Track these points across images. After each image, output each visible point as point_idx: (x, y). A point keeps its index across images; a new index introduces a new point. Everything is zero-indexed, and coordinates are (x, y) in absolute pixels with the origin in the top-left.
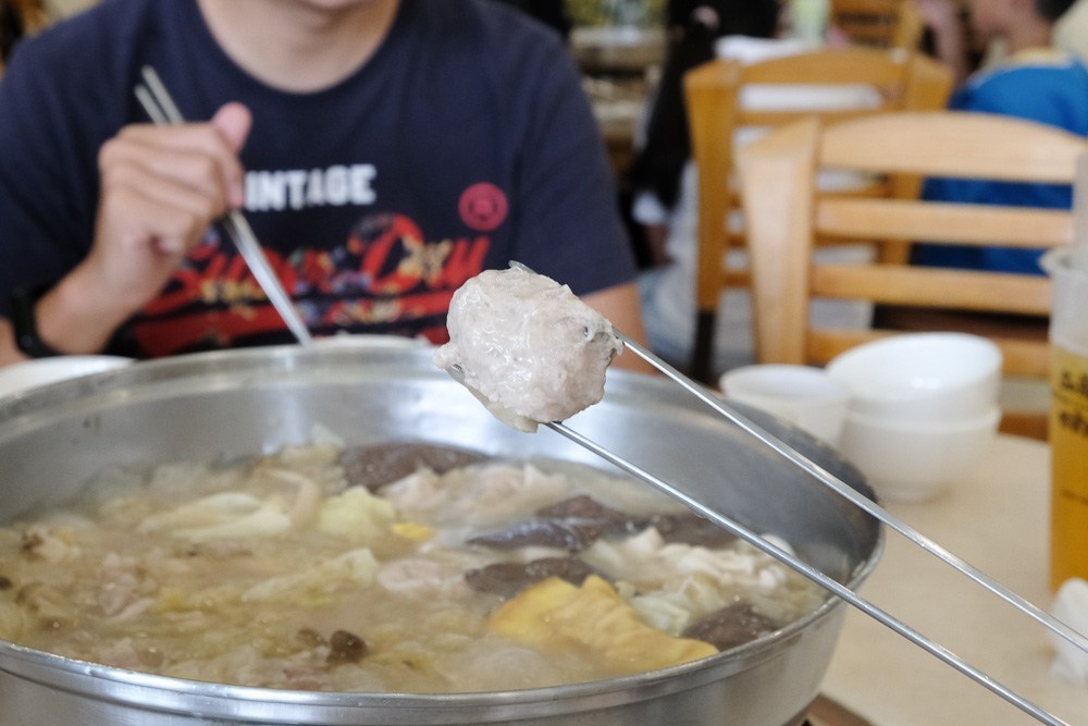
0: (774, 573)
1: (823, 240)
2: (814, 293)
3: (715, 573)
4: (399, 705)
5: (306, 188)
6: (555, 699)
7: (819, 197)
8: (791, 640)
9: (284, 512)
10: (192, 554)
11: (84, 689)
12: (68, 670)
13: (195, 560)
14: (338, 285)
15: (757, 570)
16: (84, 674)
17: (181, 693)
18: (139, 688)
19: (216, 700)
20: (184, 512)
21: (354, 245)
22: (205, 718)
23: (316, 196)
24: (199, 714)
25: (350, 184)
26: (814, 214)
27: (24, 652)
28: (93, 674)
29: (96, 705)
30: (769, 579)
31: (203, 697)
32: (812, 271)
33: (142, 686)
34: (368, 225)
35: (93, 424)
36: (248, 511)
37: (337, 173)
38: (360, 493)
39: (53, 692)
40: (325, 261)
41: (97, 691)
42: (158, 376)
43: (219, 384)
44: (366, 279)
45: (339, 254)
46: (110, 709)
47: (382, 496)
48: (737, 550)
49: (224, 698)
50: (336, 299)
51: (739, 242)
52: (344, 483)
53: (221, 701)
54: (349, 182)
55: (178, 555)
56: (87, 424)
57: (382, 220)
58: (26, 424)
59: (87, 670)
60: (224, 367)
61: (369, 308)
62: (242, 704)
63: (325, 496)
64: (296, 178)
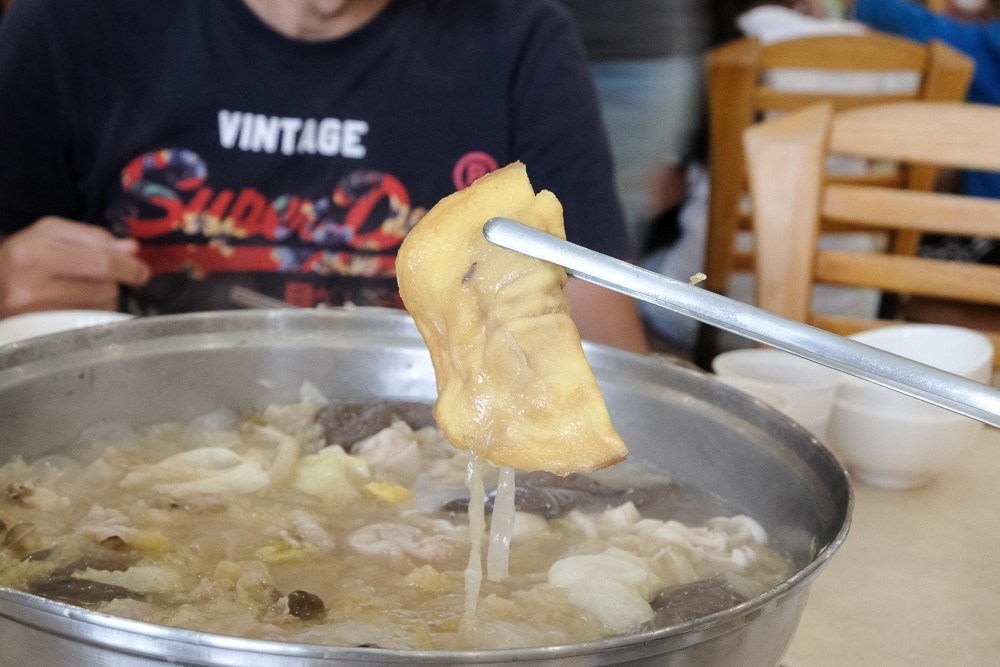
0: (744, 551)
1: (829, 226)
2: (817, 280)
3: (689, 546)
4: (363, 658)
5: (298, 135)
6: (514, 661)
7: (829, 181)
8: (752, 615)
9: (264, 469)
10: (174, 506)
11: (64, 630)
12: (47, 611)
13: (175, 512)
14: (319, 235)
15: (729, 549)
16: (63, 616)
17: (155, 638)
18: (115, 632)
19: (188, 646)
20: (167, 465)
21: (339, 198)
22: (177, 663)
23: (308, 145)
24: (172, 659)
25: (342, 137)
26: (821, 200)
27: (6, 593)
28: (72, 616)
29: (73, 646)
30: (740, 558)
31: (175, 643)
32: (816, 255)
33: (118, 630)
34: (356, 179)
35: (88, 377)
36: (229, 465)
37: (330, 125)
38: (336, 450)
39: (34, 632)
40: (308, 210)
41: (75, 632)
42: (154, 333)
43: (211, 343)
44: (348, 232)
45: (323, 204)
46: (87, 650)
47: (357, 453)
48: (711, 528)
49: (195, 644)
50: (316, 248)
51: (747, 224)
52: (323, 442)
53: (194, 647)
54: (341, 133)
55: (159, 506)
56: (82, 376)
57: (371, 177)
58: (21, 374)
59: (66, 612)
60: (219, 327)
61: (348, 262)
62: (213, 652)
63: (303, 453)
64: (291, 125)
